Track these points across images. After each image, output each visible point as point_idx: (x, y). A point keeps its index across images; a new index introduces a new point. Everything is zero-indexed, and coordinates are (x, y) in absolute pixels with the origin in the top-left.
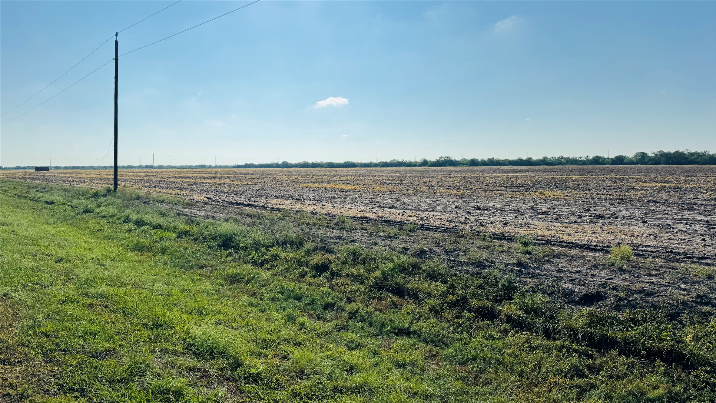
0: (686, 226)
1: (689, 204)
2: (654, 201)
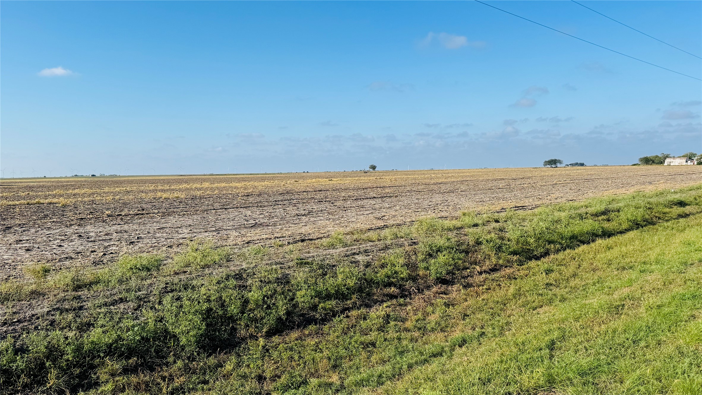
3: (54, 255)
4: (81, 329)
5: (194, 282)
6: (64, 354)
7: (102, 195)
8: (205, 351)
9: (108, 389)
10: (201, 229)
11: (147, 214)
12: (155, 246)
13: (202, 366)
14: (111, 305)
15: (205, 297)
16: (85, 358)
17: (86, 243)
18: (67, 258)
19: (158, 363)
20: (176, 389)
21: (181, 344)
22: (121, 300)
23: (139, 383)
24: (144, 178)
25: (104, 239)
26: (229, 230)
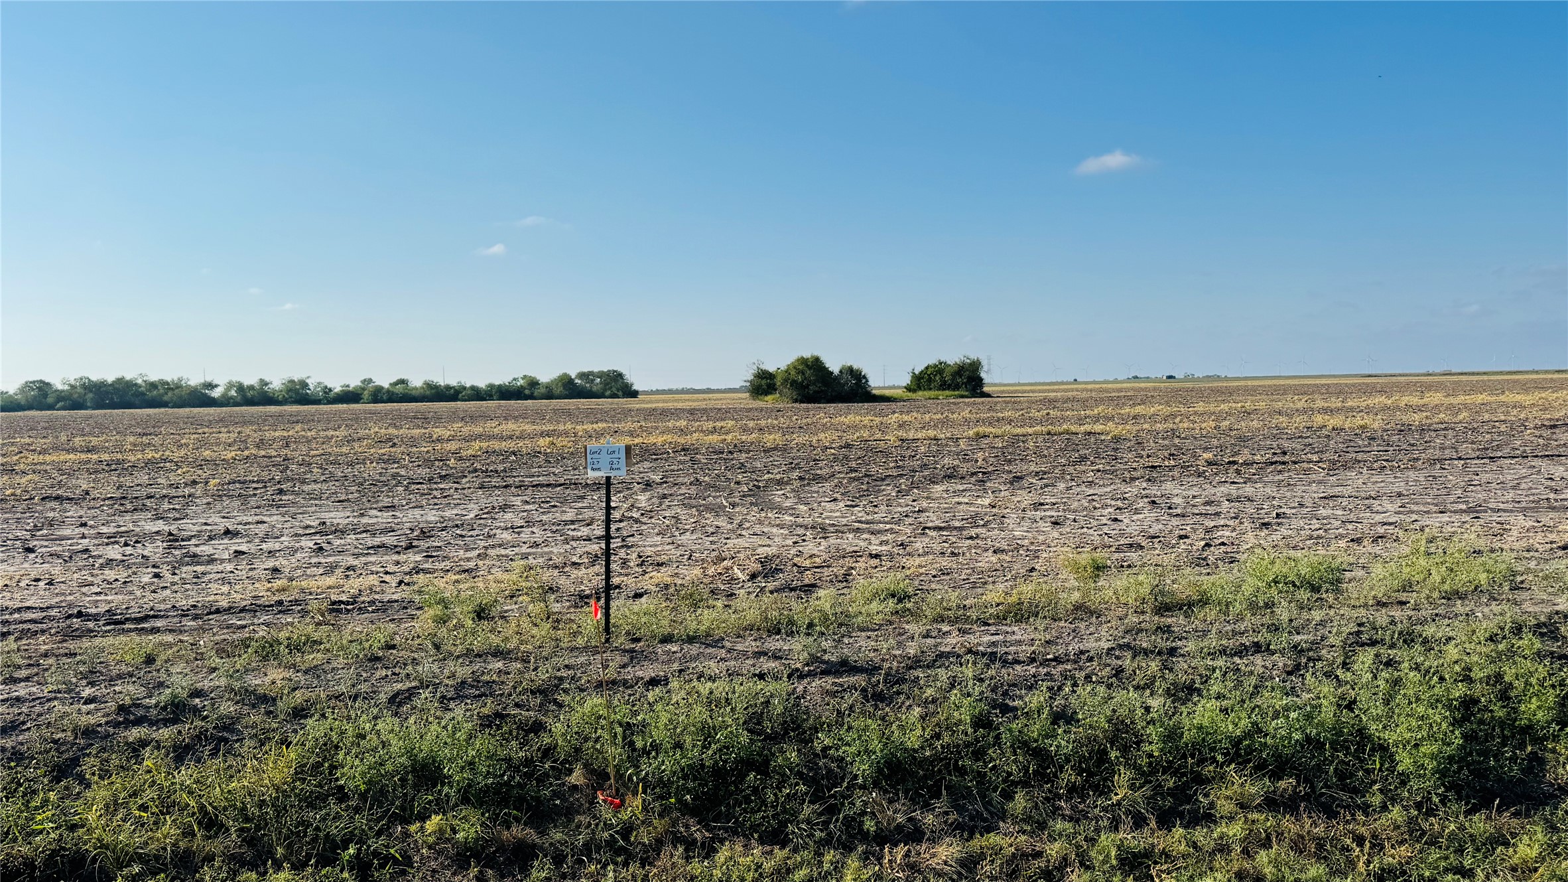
0: (124, 548)
1: (137, 498)
2: (57, 498)
3: (1106, 537)
4: (1174, 695)
5: (1429, 631)
6: (1142, 741)
7: (1192, 418)
8: (1460, 799)
9: (1235, 835)
10: (1429, 503)
11: (1295, 463)
12: (1319, 537)
13: (1452, 833)
14: (1236, 654)
15: (1457, 668)
16: (1184, 757)
17: (1166, 517)
18: (1131, 545)
19: (1343, 800)
20: (1390, 871)
21: (1400, 768)
22: (1257, 648)
23: (1303, 837)
24: (1282, 382)
25: (1204, 512)
26: (1504, 511)
